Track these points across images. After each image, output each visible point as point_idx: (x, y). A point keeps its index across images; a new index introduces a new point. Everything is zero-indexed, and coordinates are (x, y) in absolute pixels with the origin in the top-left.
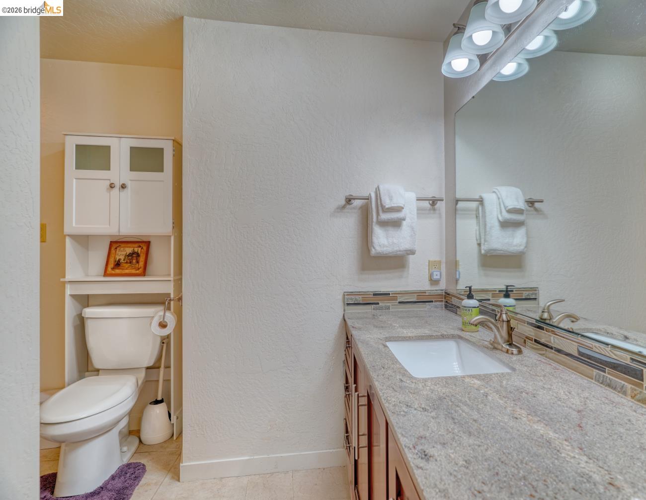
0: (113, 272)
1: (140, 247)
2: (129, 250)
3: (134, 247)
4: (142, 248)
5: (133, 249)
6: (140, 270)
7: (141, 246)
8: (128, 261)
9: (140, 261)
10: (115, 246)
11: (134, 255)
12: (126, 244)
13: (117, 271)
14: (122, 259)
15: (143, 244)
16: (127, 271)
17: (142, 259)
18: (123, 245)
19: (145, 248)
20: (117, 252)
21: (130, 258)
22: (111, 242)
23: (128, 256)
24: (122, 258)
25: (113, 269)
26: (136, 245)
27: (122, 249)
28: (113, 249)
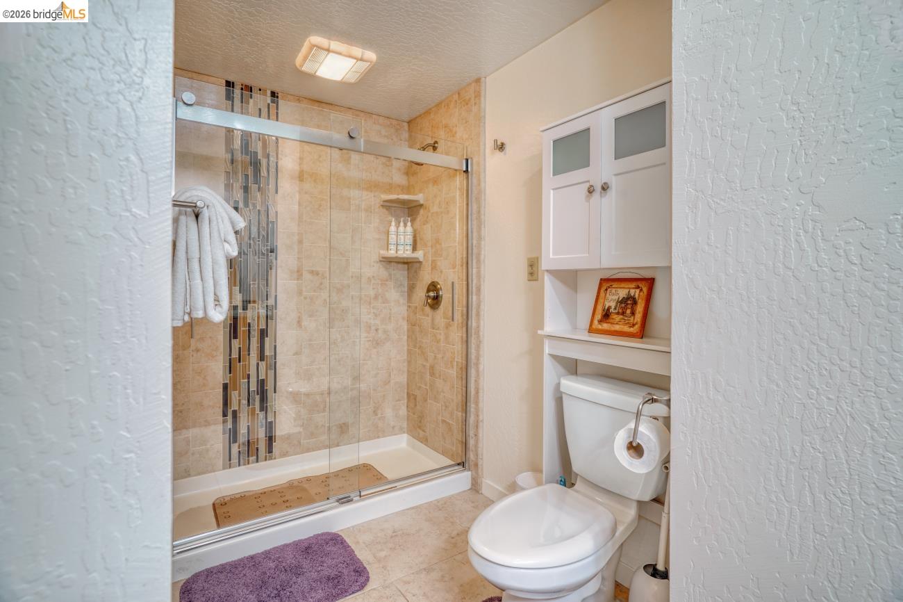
0: (600, 327)
1: (638, 287)
2: (622, 293)
3: (630, 288)
4: (641, 290)
5: (627, 291)
6: (636, 326)
7: (640, 286)
8: (620, 311)
9: (637, 312)
10: (605, 286)
11: (629, 302)
12: (619, 283)
13: (605, 326)
14: (613, 307)
15: (644, 283)
16: (617, 328)
17: (640, 309)
18: (615, 285)
19: (645, 290)
20: (608, 295)
21: (623, 305)
22: (601, 279)
23: (621, 302)
24: (613, 304)
25: (600, 321)
26: (633, 285)
27: (614, 291)
28: (602, 291)
